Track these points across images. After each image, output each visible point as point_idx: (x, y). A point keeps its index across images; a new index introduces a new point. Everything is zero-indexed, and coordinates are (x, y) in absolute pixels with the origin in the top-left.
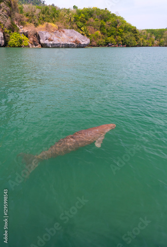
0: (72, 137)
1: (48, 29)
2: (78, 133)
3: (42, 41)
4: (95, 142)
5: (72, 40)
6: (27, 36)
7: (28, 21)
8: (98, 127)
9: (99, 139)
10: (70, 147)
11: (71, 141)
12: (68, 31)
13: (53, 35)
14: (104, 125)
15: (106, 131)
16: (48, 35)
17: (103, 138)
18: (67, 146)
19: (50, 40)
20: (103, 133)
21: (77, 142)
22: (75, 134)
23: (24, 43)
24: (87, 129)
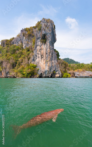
0: (40, 116)
1: (78, 71)
2: (43, 114)
3: (75, 75)
4: (52, 119)
5: (88, 75)
6: (70, 74)
7: (71, 69)
8: (54, 111)
9: (55, 117)
10: (39, 121)
11: (39, 118)
12: (87, 71)
13: (80, 73)
14: (57, 110)
15: (59, 113)
16: (78, 73)
17: (56, 117)
18: (37, 121)
19: (79, 75)
20: (57, 114)
21: (42, 119)
22: (42, 114)
23: (69, 76)
24: (48, 112)
